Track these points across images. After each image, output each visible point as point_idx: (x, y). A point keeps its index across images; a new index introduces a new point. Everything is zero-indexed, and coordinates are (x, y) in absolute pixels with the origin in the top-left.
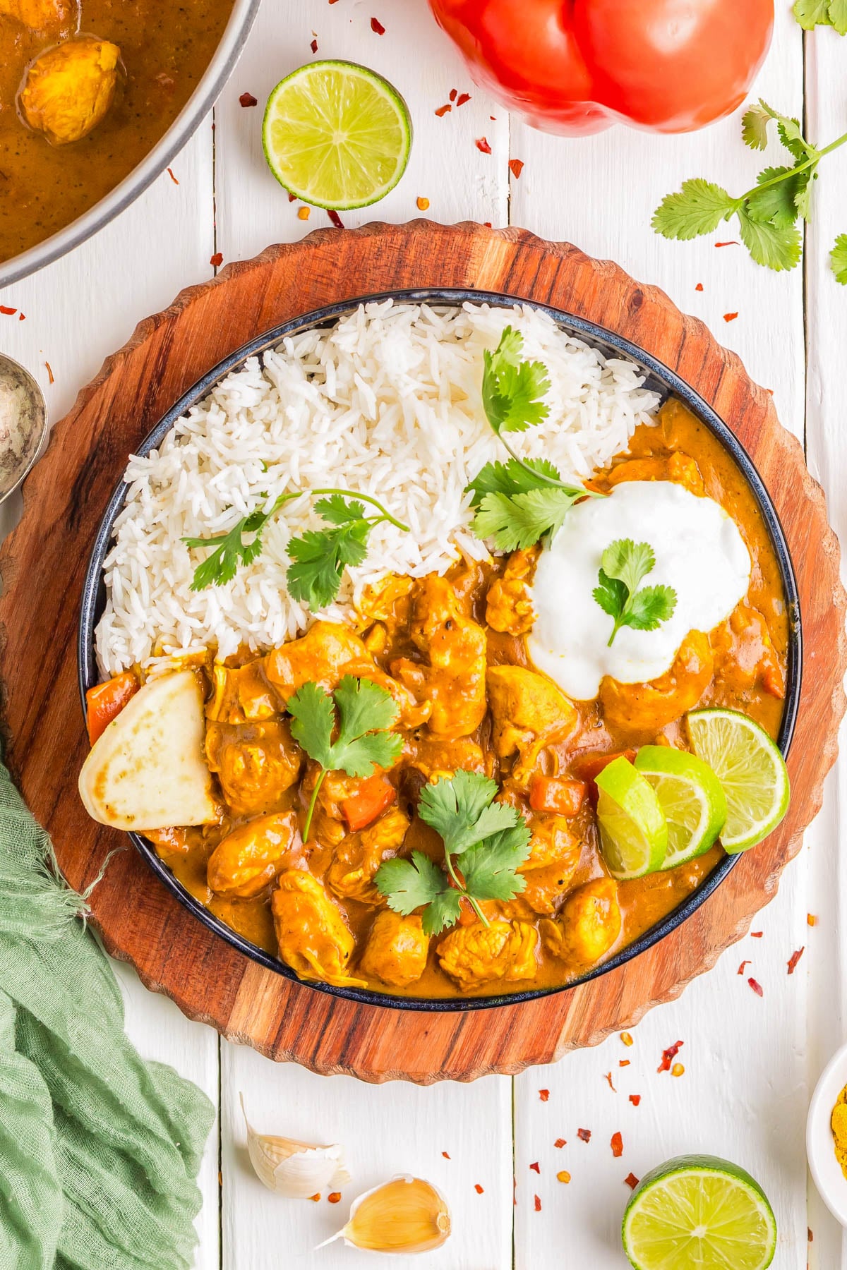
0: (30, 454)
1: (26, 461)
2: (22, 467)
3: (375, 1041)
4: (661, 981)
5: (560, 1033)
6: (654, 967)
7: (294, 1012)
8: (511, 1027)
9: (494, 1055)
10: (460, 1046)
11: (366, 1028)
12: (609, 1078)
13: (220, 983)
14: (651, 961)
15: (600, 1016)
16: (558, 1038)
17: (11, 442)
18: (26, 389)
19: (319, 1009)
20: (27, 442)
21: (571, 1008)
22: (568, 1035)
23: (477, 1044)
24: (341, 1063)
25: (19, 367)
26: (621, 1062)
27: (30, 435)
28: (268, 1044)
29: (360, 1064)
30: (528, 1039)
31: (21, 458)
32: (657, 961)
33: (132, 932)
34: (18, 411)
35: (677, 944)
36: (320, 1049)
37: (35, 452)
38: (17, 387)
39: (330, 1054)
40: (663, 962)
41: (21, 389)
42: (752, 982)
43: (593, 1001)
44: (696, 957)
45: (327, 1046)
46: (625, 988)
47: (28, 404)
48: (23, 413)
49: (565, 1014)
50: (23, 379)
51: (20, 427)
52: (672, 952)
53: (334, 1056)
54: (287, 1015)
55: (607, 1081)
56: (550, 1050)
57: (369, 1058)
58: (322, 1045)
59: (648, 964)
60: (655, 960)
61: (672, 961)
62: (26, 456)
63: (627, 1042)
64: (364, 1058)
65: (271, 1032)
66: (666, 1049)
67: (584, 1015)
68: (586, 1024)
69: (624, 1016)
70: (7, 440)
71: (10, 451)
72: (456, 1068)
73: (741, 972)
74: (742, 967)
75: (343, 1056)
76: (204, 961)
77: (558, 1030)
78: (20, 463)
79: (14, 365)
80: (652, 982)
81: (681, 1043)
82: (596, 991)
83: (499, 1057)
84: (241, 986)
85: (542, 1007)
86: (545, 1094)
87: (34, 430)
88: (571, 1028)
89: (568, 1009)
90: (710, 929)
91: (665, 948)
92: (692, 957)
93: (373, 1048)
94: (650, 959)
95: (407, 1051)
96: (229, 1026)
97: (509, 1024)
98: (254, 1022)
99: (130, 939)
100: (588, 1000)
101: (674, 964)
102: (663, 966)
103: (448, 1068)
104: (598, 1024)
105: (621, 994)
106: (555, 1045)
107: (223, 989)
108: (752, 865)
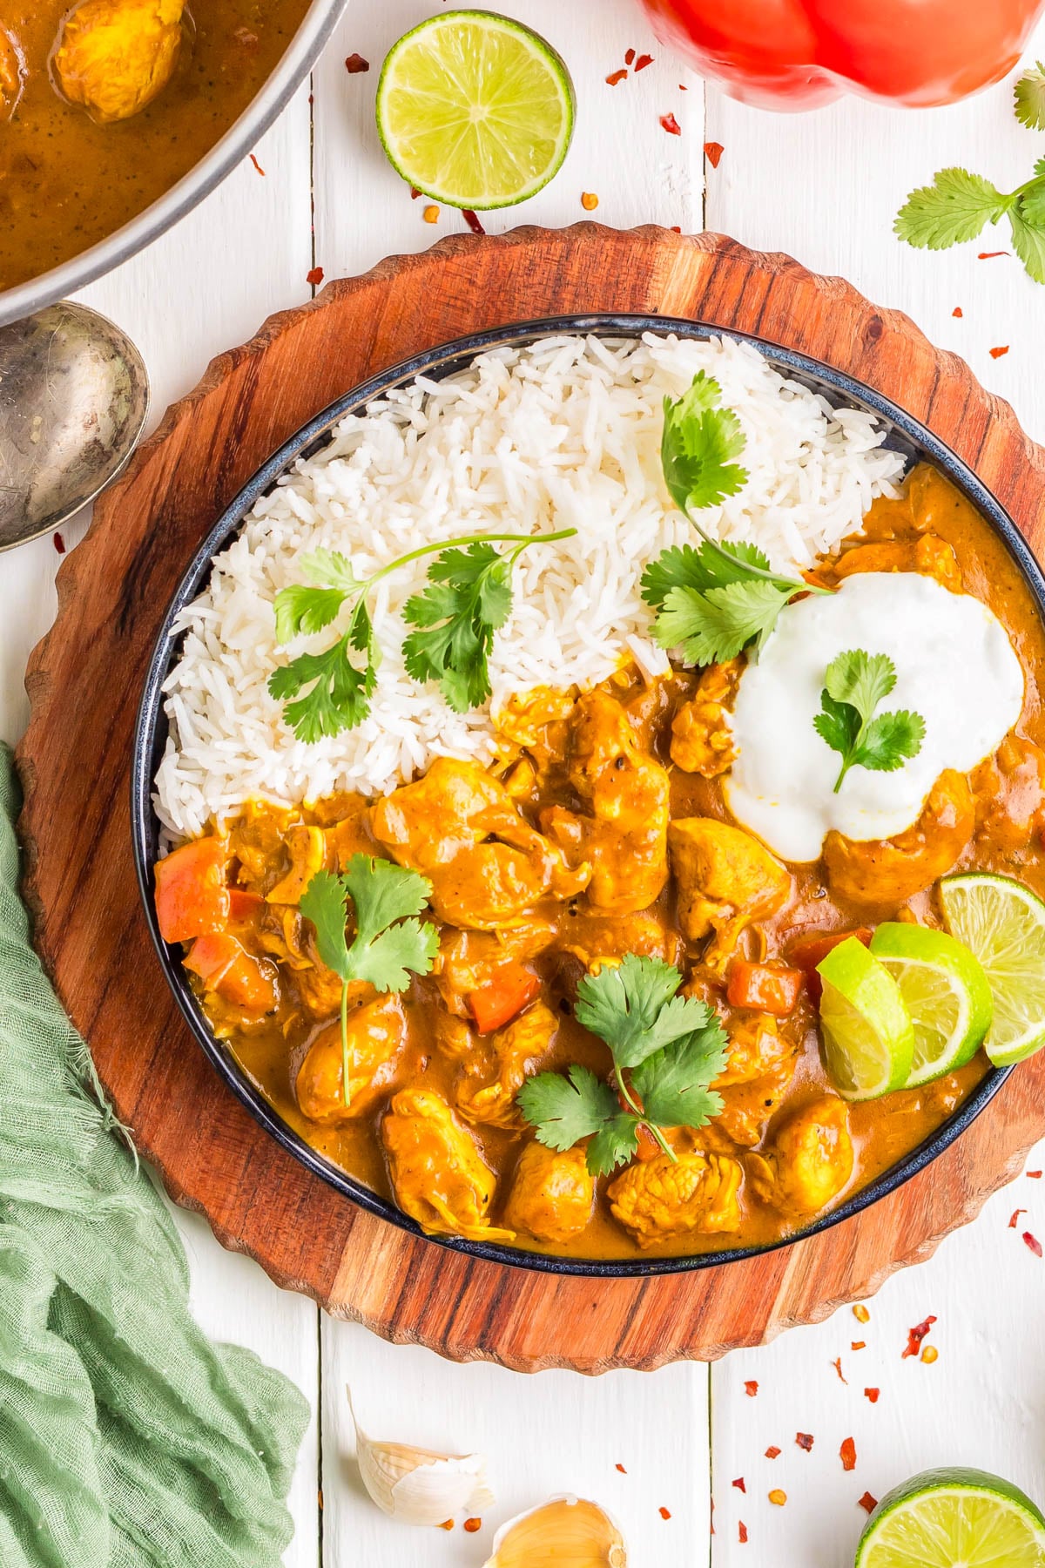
0: (123, 448)
1: (116, 457)
2: (111, 464)
3: (527, 1317)
4: (908, 1235)
5: (772, 1306)
6: (897, 1217)
7: (419, 1278)
8: (707, 1298)
9: (685, 1335)
10: (639, 1324)
11: (514, 1300)
12: (838, 1365)
13: (320, 1239)
14: (895, 1207)
15: (824, 1283)
16: (770, 1312)
17: (99, 430)
18: (126, 362)
19: (452, 1273)
20: (120, 432)
21: (787, 1272)
22: (783, 1308)
23: (661, 1320)
24: (481, 1346)
25: (118, 332)
26: (853, 1344)
27: (124, 423)
28: (384, 1321)
29: (506, 1347)
30: (730, 1314)
31: (111, 452)
32: (902, 1211)
33: (203, 1171)
34: (112, 389)
35: (928, 1187)
36: (454, 1327)
37: (130, 446)
38: (113, 357)
39: (467, 1333)
40: (909, 1211)
41: (118, 362)
42: (1028, 1237)
43: (816, 1263)
44: (954, 1204)
45: (462, 1322)
46: (858, 1249)
47: (126, 382)
48: (118, 392)
49: (780, 1280)
50: (121, 348)
51: (112, 411)
52: (921, 1198)
53: (472, 1337)
54: (409, 1282)
55: (835, 1369)
56: (760, 1328)
57: (519, 1338)
58: (456, 1322)
59: (889, 1214)
60: (900, 1207)
61: (921, 1209)
62: (118, 451)
63: (862, 1317)
64: (512, 1339)
65: (389, 1304)
66: (914, 1326)
67: (804, 1280)
68: (806, 1293)
69: (858, 1283)
70: (93, 426)
71: (96, 441)
72: (634, 1351)
73: (1013, 1224)
74: (1015, 1217)
75: (483, 1336)
76: (299, 1210)
77: (769, 1302)
78: (109, 458)
79: (112, 327)
80: (895, 1238)
81: (933, 1319)
82: (820, 1250)
83: (691, 1337)
84: (348, 1243)
85: (748, 1272)
86: (752, 1386)
87: (131, 417)
88: (787, 1298)
89: (783, 1273)
90: (971, 1167)
91: (912, 1192)
92: (948, 1204)
93: (524, 1326)
94: (891, 1207)
95: (568, 1330)
96: (332, 1296)
97: (705, 1294)
98: (366, 1291)
99: (200, 1181)
100: (810, 1261)
101: (924, 1214)
102: (909, 1215)
103: (624, 1352)
104: (823, 1293)
105: (853, 1254)
106: (766, 1322)
107: (324, 1247)
108: (1029, 1082)
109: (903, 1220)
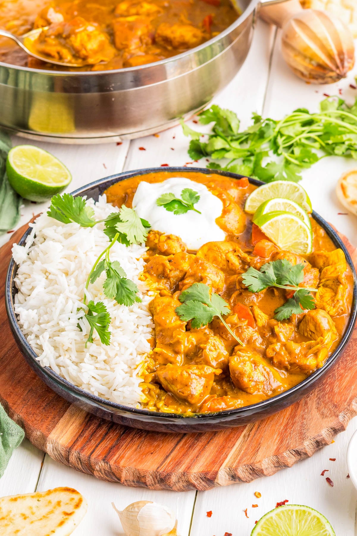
3: (124, 453)
4: (280, 448)
5: (222, 463)
6: (277, 441)
7: (85, 435)
8: (197, 457)
9: (186, 468)
10: (169, 461)
11: (120, 447)
12: (246, 512)
13: (50, 418)
14: (276, 439)
15: (245, 459)
16: (221, 465)
19: (98, 436)
21: (230, 453)
22: (227, 465)
23: (178, 462)
24: (104, 460)
26: (253, 505)
28: (67, 447)
29: (114, 461)
30: (205, 463)
32: (279, 440)
33: (11, 392)
35: (290, 434)
36: (94, 453)
39: (99, 456)
40: (282, 440)
42: (328, 480)
43: (242, 451)
44: (300, 440)
45: (98, 451)
46: (260, 449)
49: (227, 456)
52: (287, 436)
53: (101, 457)
54: (80, 436)
55: (244, 513)
56: (216, 470)
57: (118, 461)
58: (96, 451)
59: (274, 440)
60: (278, 439)
61: (286, 440)
63: (258, 496)
64: (117, 460)
65: (70, 442)
66: (279, 502)
67: (237, 456)
68: (237, 461)
72: (164, 470)
73: (322, 474)
74: (324, 472)
75: (105, 457)
76: (44, 408)
77: (222, 462)
80: (275, 448)
81: (287, 501)
82: (244, 448)
83: (188, 469)
84: (60, 421)
85: (215, 451)
86: (209, 514)
88: (229, 461)
89: (229, 453)
90: (307, 430)
91: (284, 434)
92: (297, 440)
93: (122, 456)
94: (275, 438)
95: (139, 460)
96: (49, 437)
97: (196, 456)
98: (63, 437)
99: (9, 395)
100: (240, 451)
101: (287, 442)
102: (282, 442)
103: (161, 470)
104: (244, 462)
105: (258, 451)
106: (219, 468)
107: (50, 421)
108: (333, 407)
109: (279, 442)
